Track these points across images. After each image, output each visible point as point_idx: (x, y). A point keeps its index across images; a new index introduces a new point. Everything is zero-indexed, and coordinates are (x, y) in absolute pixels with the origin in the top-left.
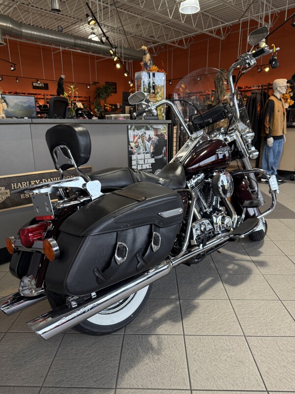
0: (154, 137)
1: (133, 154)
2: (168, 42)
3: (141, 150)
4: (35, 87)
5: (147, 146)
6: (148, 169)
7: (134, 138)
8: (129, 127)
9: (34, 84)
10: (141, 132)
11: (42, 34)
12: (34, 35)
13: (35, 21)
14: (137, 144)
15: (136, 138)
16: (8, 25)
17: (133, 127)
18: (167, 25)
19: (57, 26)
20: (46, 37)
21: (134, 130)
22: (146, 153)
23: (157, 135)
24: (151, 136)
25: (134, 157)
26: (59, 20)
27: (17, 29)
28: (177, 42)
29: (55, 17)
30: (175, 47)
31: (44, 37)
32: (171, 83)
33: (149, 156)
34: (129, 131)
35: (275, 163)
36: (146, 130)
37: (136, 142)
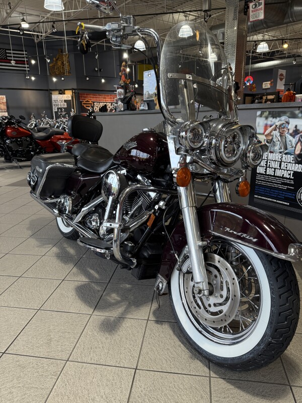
3: (277, 148)
5: (288, 143)
6: (287, 178)
7: (266, 129)
8: (259, 113)
10: (281, 120)
14: (271, 138)
15: (270, 129)
17: (266, 114)
22: (286, 154)
33: (290, 158)
34: (258, 119)
36: (289, 117)
37: (269, 134)
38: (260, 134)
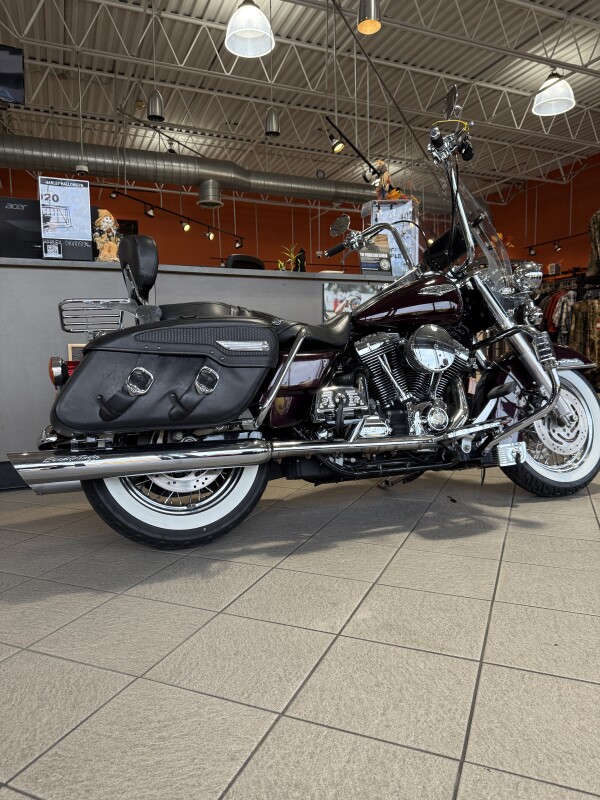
2: (521, 174)
7: (336, 306)
8: (326, 285)
10: (351, 295)
11: (282, 184)
12: (269, 186)
13: (278, 166)
15: (340, 306)
16: (229, 175)
18: (521, 144)
19: (315, 170)
20: (288, 188)
21: (336, 292)
26: (320, 162)
27: (243, 179)
29: (315, 158)
30: (540, 182)
31: (285, 188)
32: (533, 252)
34: (326, 292)
36: (361, 292)
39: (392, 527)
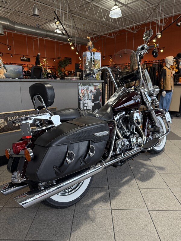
0: (94, 90)
1: (81, 100)
2: (102, 34)
3: (86, 98)
4: (22, 60)
5: (89, 96)
6: (90, 109)
8: (79, 84)
9: (22, 58)
10: (86, 87)
11: (27, 29)
12: (22, 29)
13: (23, 21)
14: (84, 95)
15: (83, 91)
16: (7, 23)
17: (81, 84)
18: (102, 24)
19: (36, 24)
20: (30, 31)
21: (82, 86)
22: (89, 100)
23: (95, 89)
24: (92, 90)
25: (81, 102)
26: (37, 21)
27: (12, 26)
28: (108, 34)
29: (35, 19)
30: (106, 37)
31: (29, 30)
32: (104, 58)
33: (90, 101)
34: (79, 87)
35: (167, 106)
37: (83, 93)
38: (80, 93)
39: (128, 178)
